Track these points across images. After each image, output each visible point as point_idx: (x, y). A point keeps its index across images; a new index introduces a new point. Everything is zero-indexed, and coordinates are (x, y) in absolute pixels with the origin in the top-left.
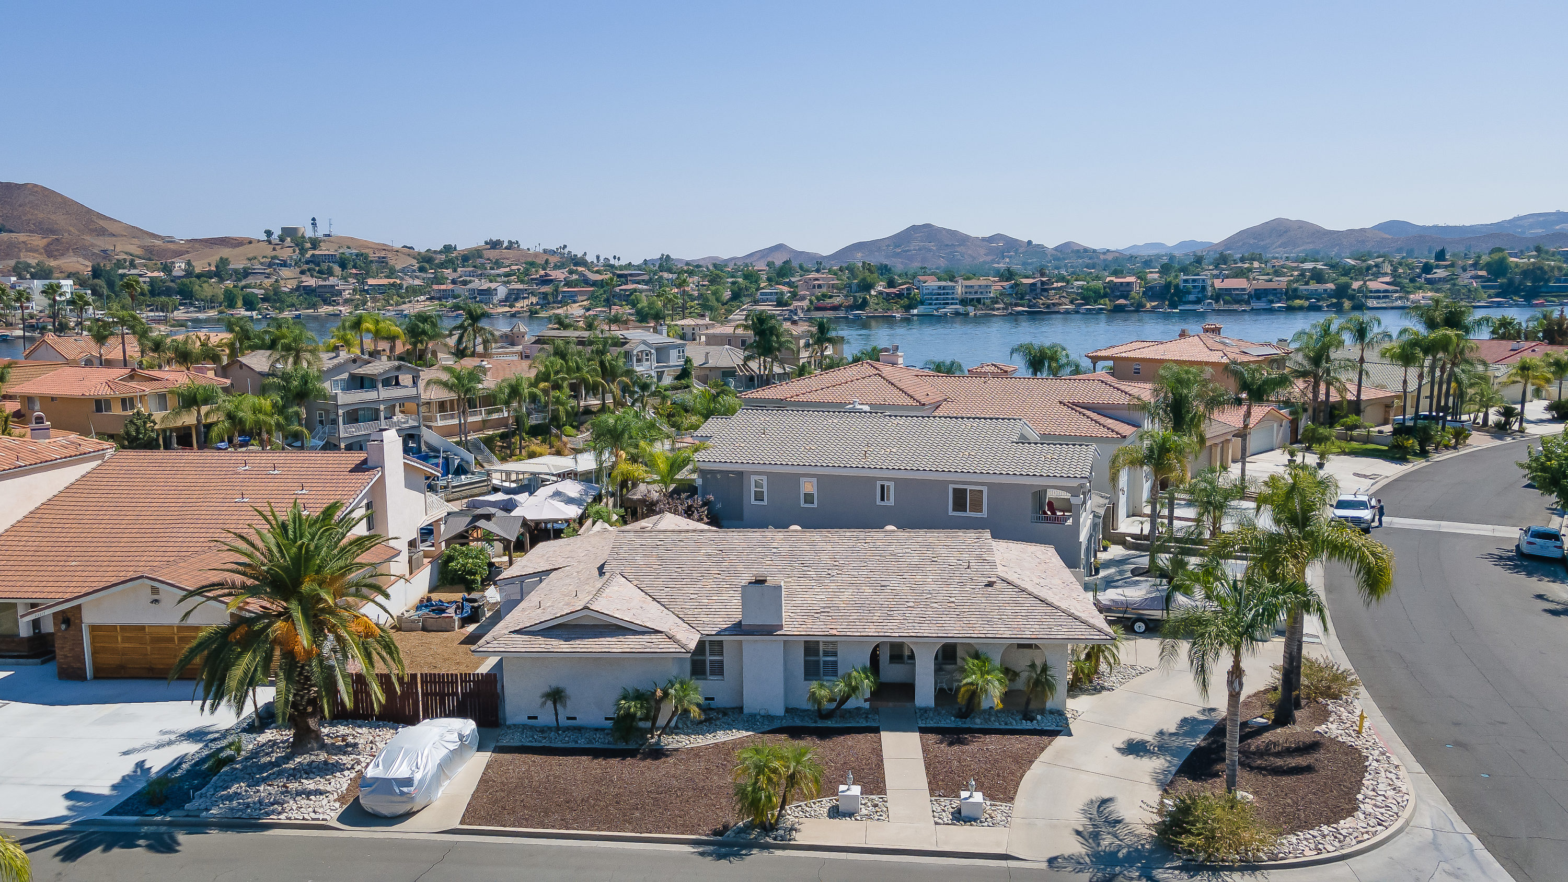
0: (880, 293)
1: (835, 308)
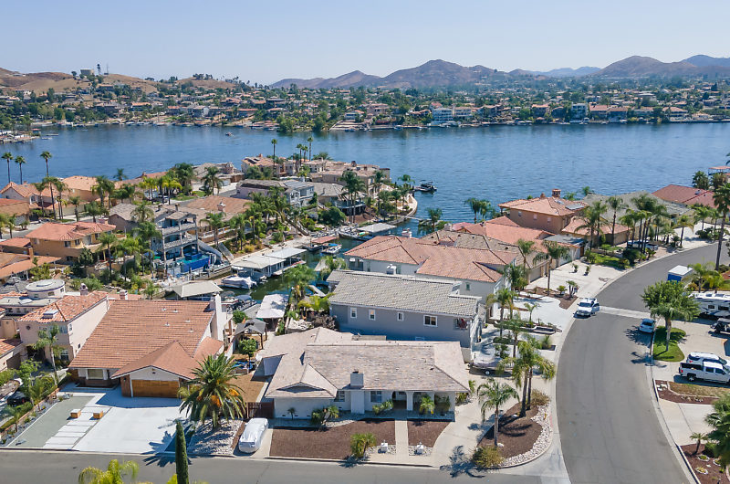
0: (411, 114)
1: (387, 123)
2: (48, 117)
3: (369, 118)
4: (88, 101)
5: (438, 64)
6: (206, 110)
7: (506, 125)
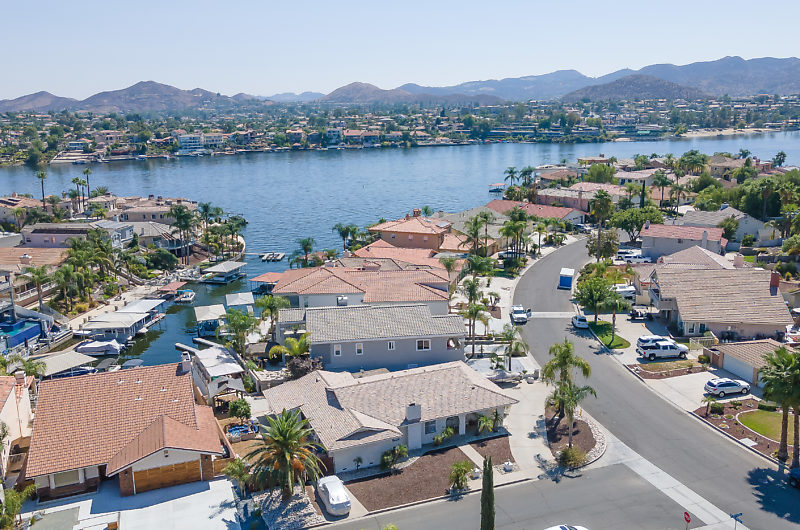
0: (153, 142)
1: (125, 153)
5: (150, 87)
7: (262, 151)
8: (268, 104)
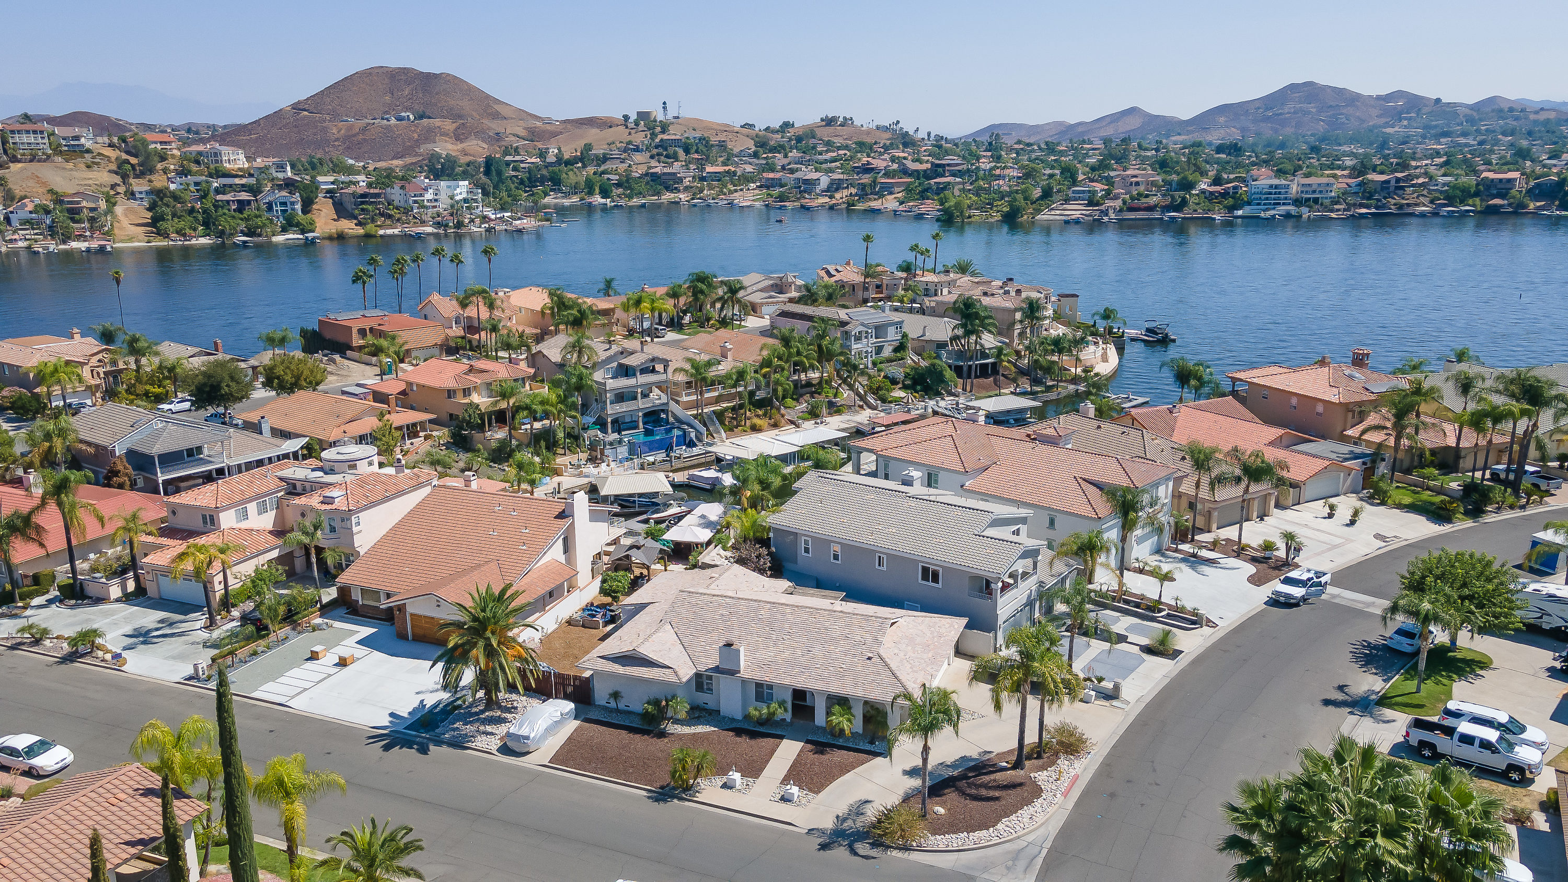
0: (1203, 192)
1: (1151, 209)
2: (575, 190)
3: (1116, 198)
4: (640, 164)
6: (824, 181)
7: (1412, 215)
8: (1542, 116)
